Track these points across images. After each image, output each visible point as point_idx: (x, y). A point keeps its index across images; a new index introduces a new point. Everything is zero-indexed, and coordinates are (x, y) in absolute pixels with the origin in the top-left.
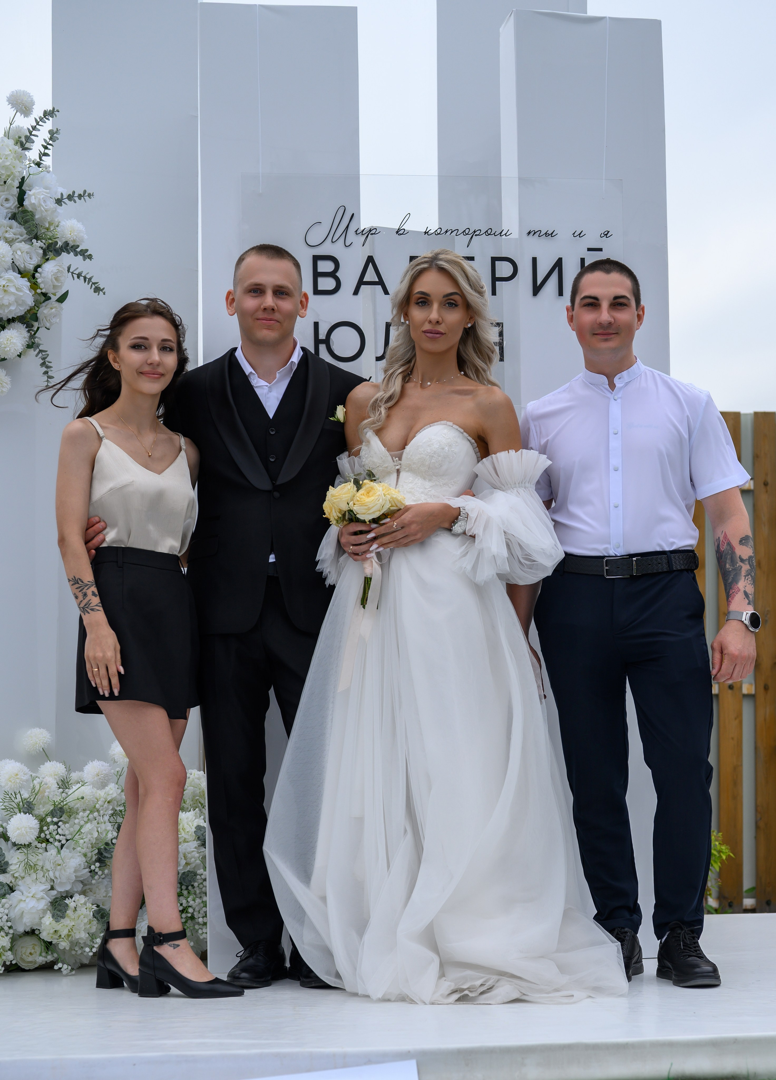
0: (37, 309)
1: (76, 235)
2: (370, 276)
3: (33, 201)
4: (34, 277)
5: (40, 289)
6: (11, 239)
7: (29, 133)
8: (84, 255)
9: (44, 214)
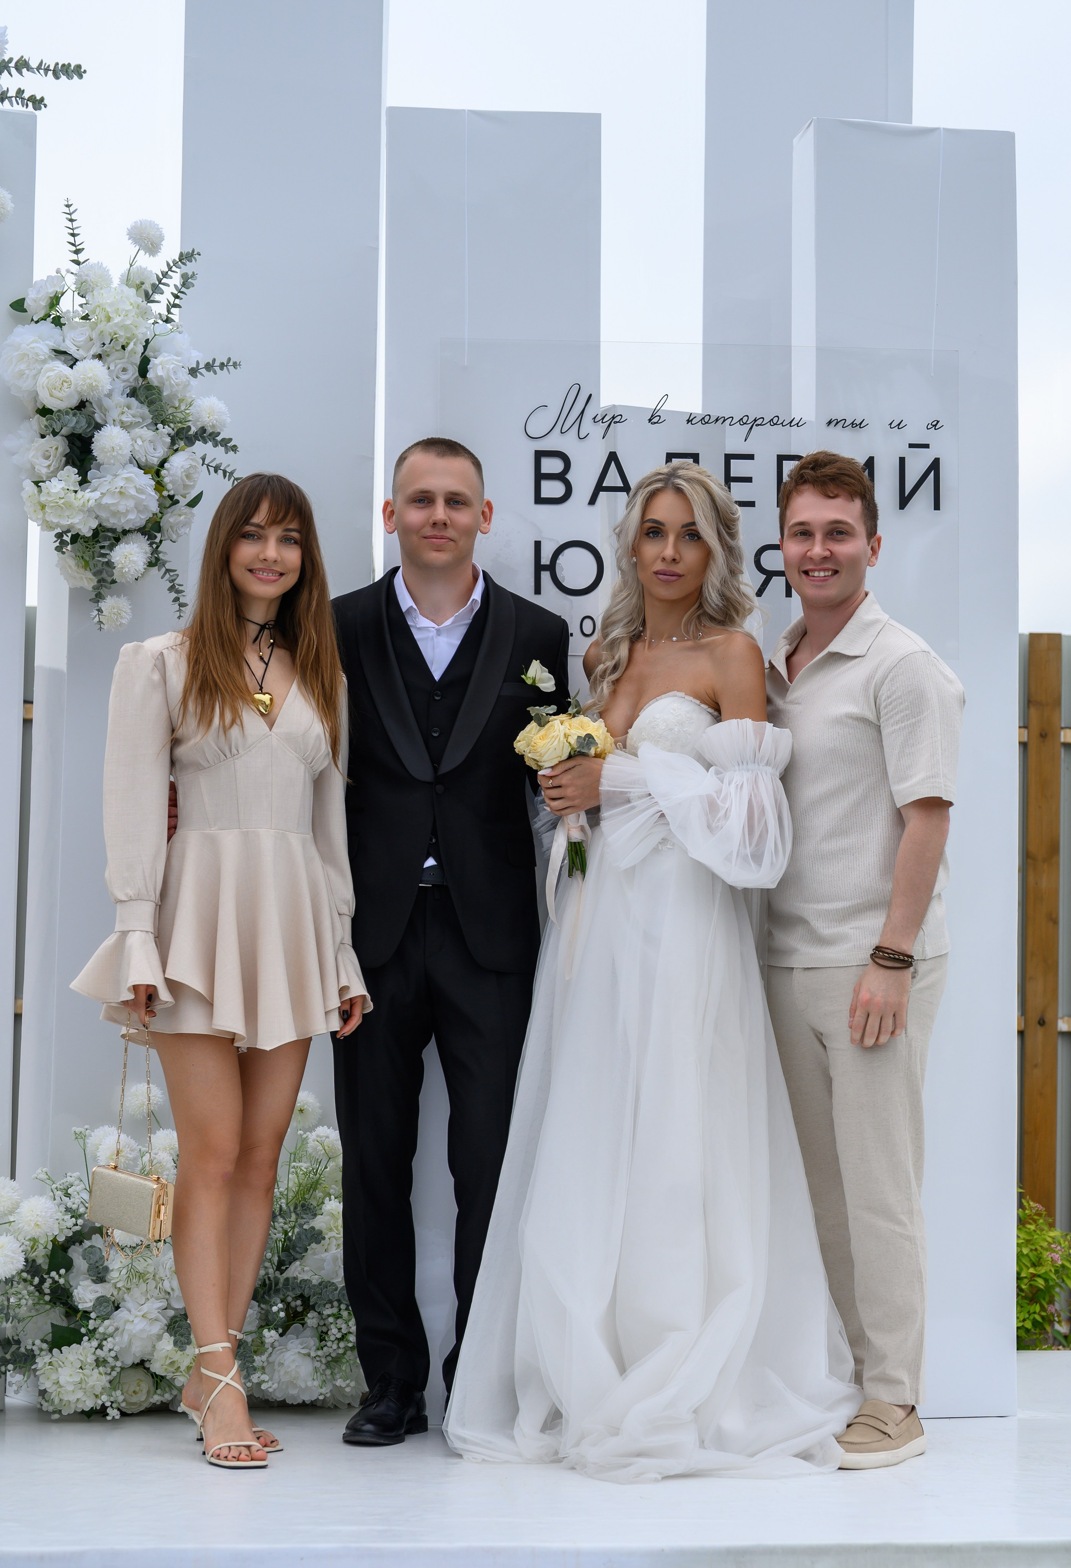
0: (161, 515)
1: (217, 418)
2: (613, 478)
3: (160, 373)
4: (158, 473)
5: (167, 490)
6: (129, 424)
7: (158, 280)
8: (226, 446)
9: (174, 390)
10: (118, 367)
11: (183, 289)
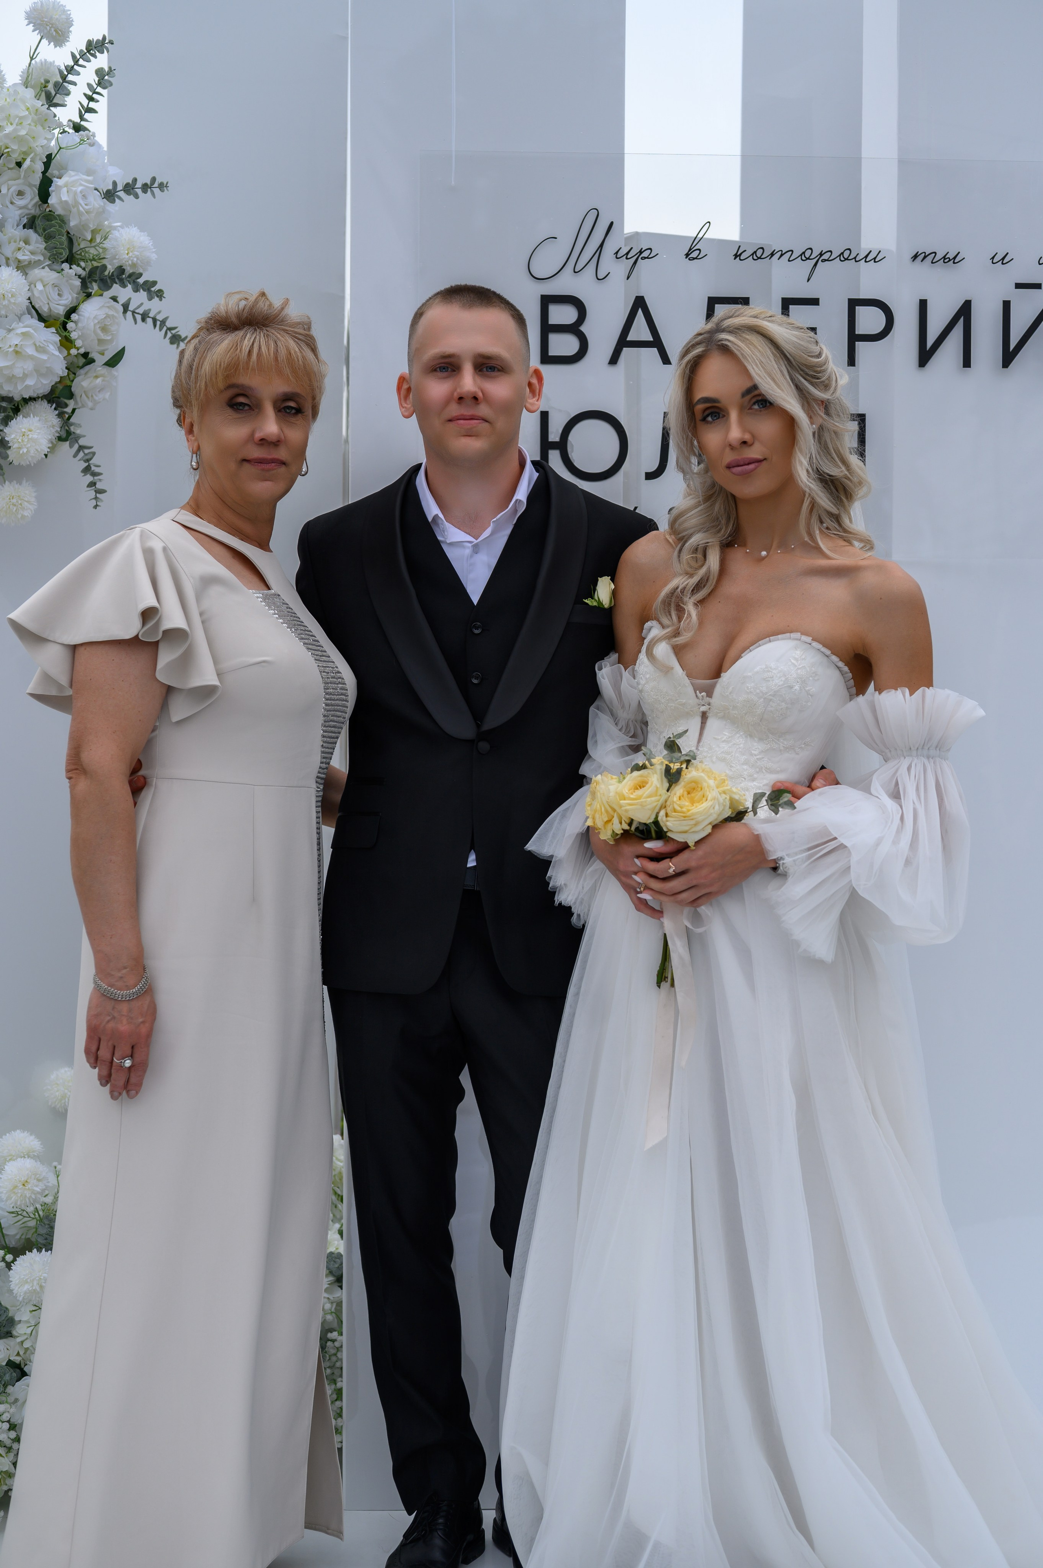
0: (71, 379)
1: (138, 255)
2: (640, 331)
3: (65, 197)
4: (64, 326)
5: (75, 348)
6: (27, 263)
7: (62, 77)
8: (148, 290)
9: (83, 218)
10: (12, 190)
11: (99, 90)
